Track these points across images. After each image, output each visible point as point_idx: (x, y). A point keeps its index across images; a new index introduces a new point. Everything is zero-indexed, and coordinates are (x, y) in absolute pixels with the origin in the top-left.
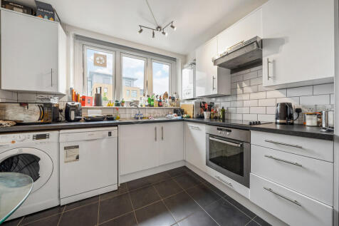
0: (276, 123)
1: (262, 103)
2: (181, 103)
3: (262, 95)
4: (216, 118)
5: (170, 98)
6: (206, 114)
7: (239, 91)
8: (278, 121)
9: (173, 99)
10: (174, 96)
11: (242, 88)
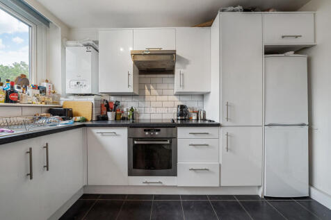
0: (178, 119)
1: (165, 104)
2: (61, 99)
3: (164, 98)
4: (124, 119)
5: (35, 87)
6: (110, 115)
7: (147, 92)
8: (179, 118)
9: (43, 91)
10: (45, 85)
11: (149, 89)
